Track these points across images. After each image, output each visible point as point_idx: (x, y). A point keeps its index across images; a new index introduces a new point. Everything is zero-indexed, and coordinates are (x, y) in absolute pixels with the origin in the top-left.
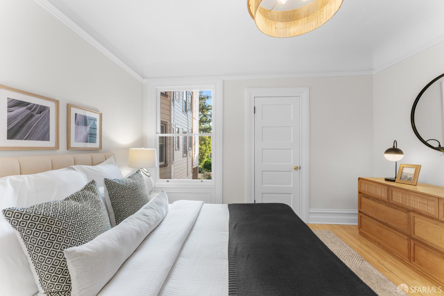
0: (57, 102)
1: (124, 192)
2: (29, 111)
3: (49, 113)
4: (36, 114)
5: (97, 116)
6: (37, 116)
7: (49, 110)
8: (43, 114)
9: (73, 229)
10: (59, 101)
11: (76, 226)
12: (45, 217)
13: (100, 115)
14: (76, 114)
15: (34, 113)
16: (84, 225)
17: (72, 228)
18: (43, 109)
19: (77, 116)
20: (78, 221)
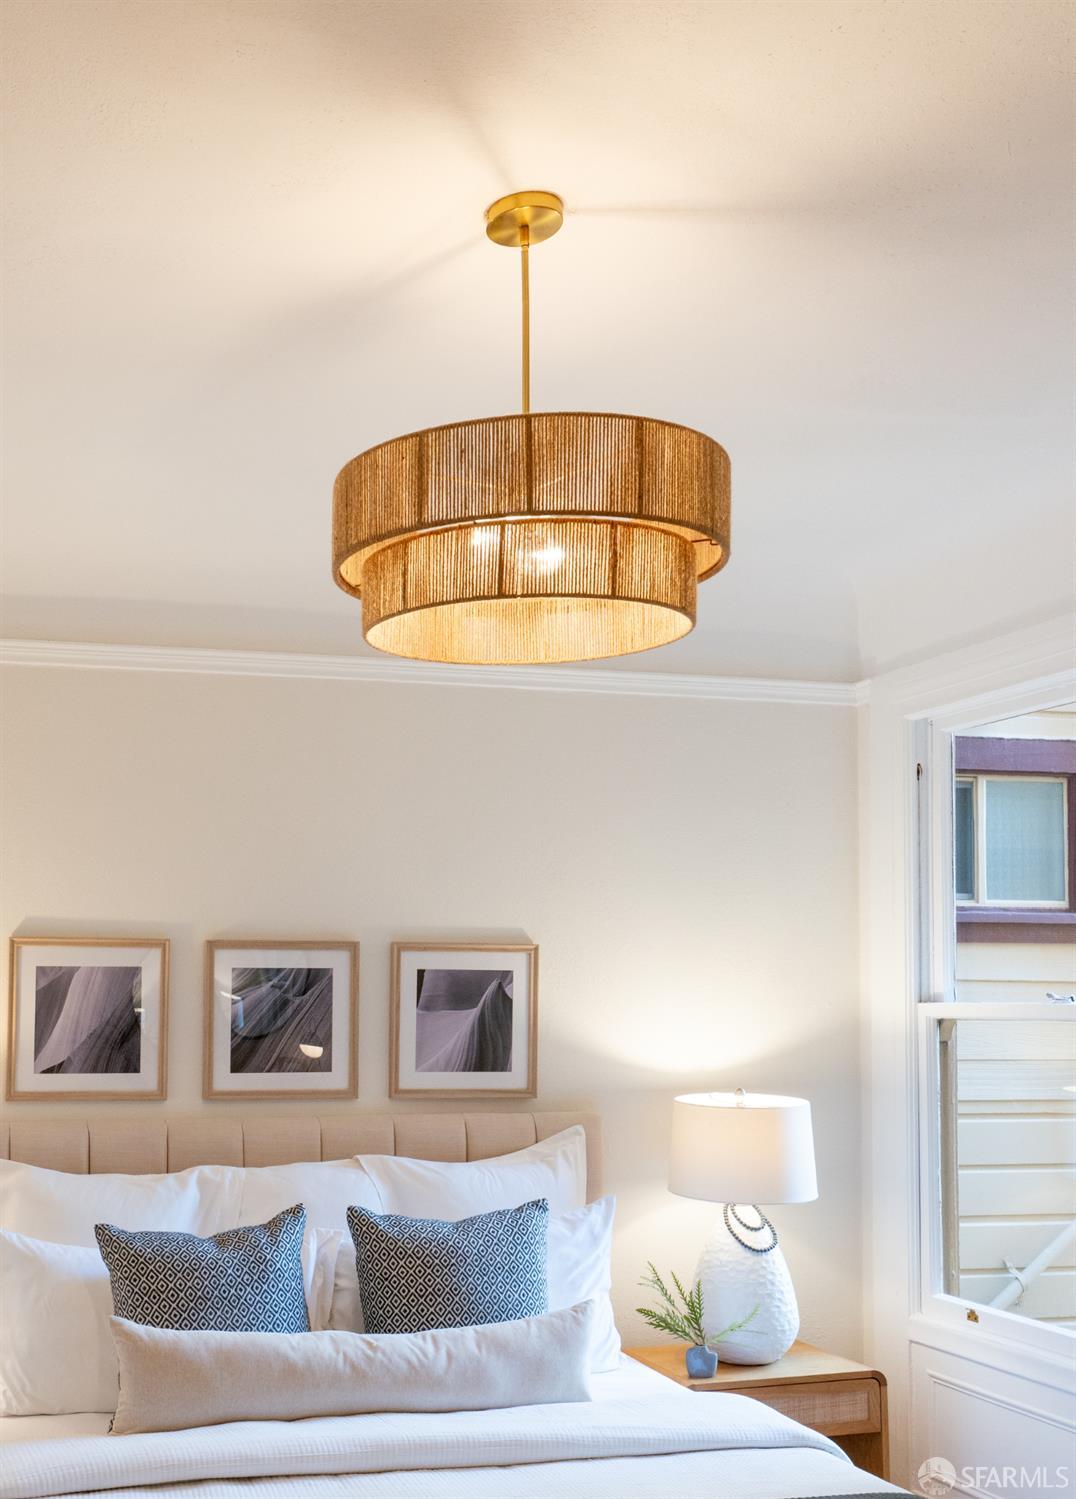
0: (353, 948)
1: (393, 1264)
2: (278, 993)
3: (331, 988)
4: (295, 996)
5: (515, 964)
6: (297, 1001)
7: (331, 977)
8: (313, 993)
9: (173, 1299)
10: (358, 943)
11: (182, 1295)
12: (137, 1256)
13: (530, 955)
14: (421, 973)
15: (290, 996)
16: (200, 1300)
17: (173, 1295)
18: (314, 980)
19: (426, 977)
20: (190, 1287)
